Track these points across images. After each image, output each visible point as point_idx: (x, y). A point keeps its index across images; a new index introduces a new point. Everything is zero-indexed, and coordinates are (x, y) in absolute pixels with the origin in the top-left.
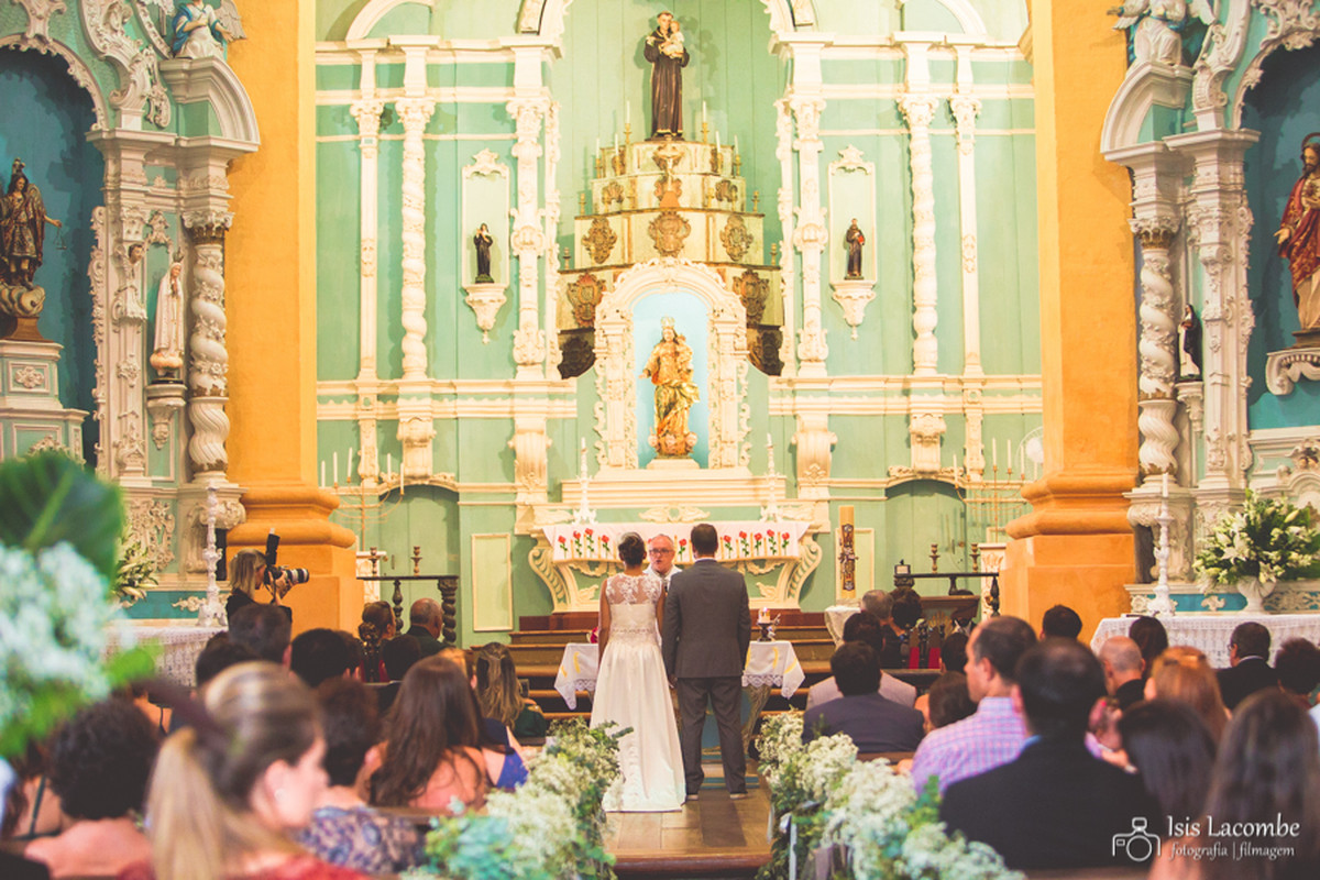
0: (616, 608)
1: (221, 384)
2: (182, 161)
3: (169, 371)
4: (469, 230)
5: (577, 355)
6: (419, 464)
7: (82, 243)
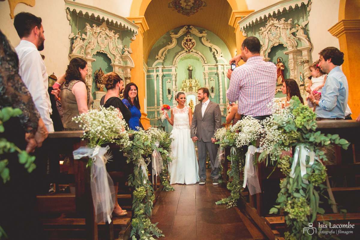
2: (124, 68)
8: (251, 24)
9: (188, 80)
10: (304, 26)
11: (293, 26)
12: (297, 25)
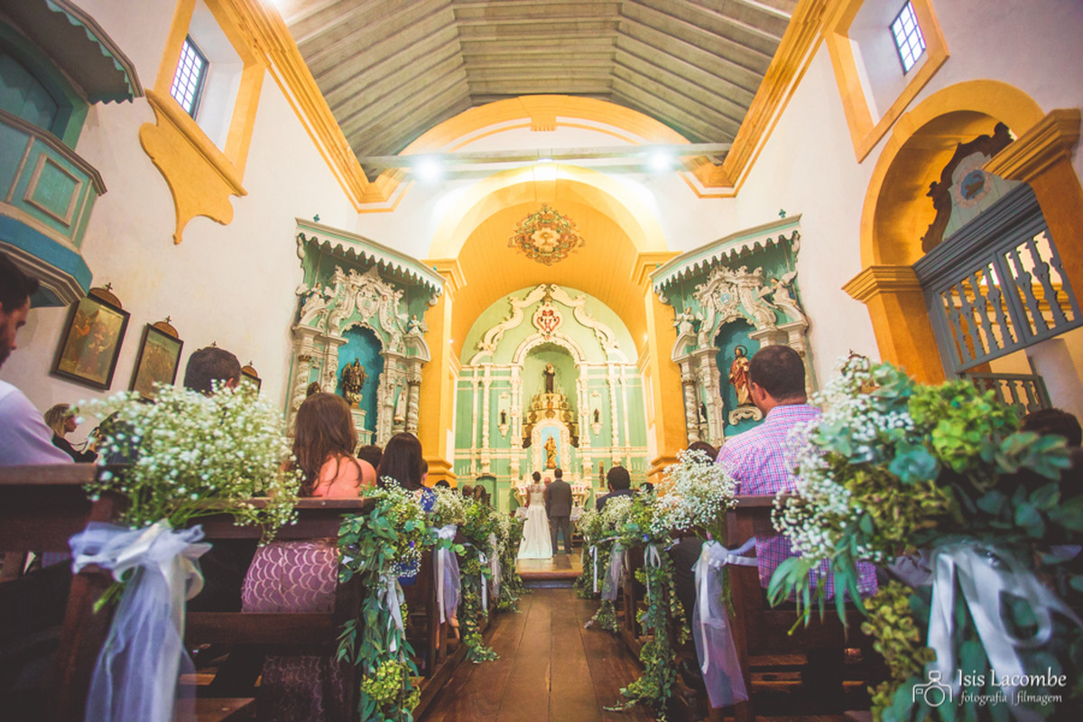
0: (532, 494)
1: (415, 427)
2: (407, 363)
3: (400, 422)
4: (500, 411)
5: (527, 443)
6: (486, 470)
7: (376, 383)
8: (676, 277)
9: (545, 395)
10: (787, 281)
11: (764, 281)
12: (773, 280)
